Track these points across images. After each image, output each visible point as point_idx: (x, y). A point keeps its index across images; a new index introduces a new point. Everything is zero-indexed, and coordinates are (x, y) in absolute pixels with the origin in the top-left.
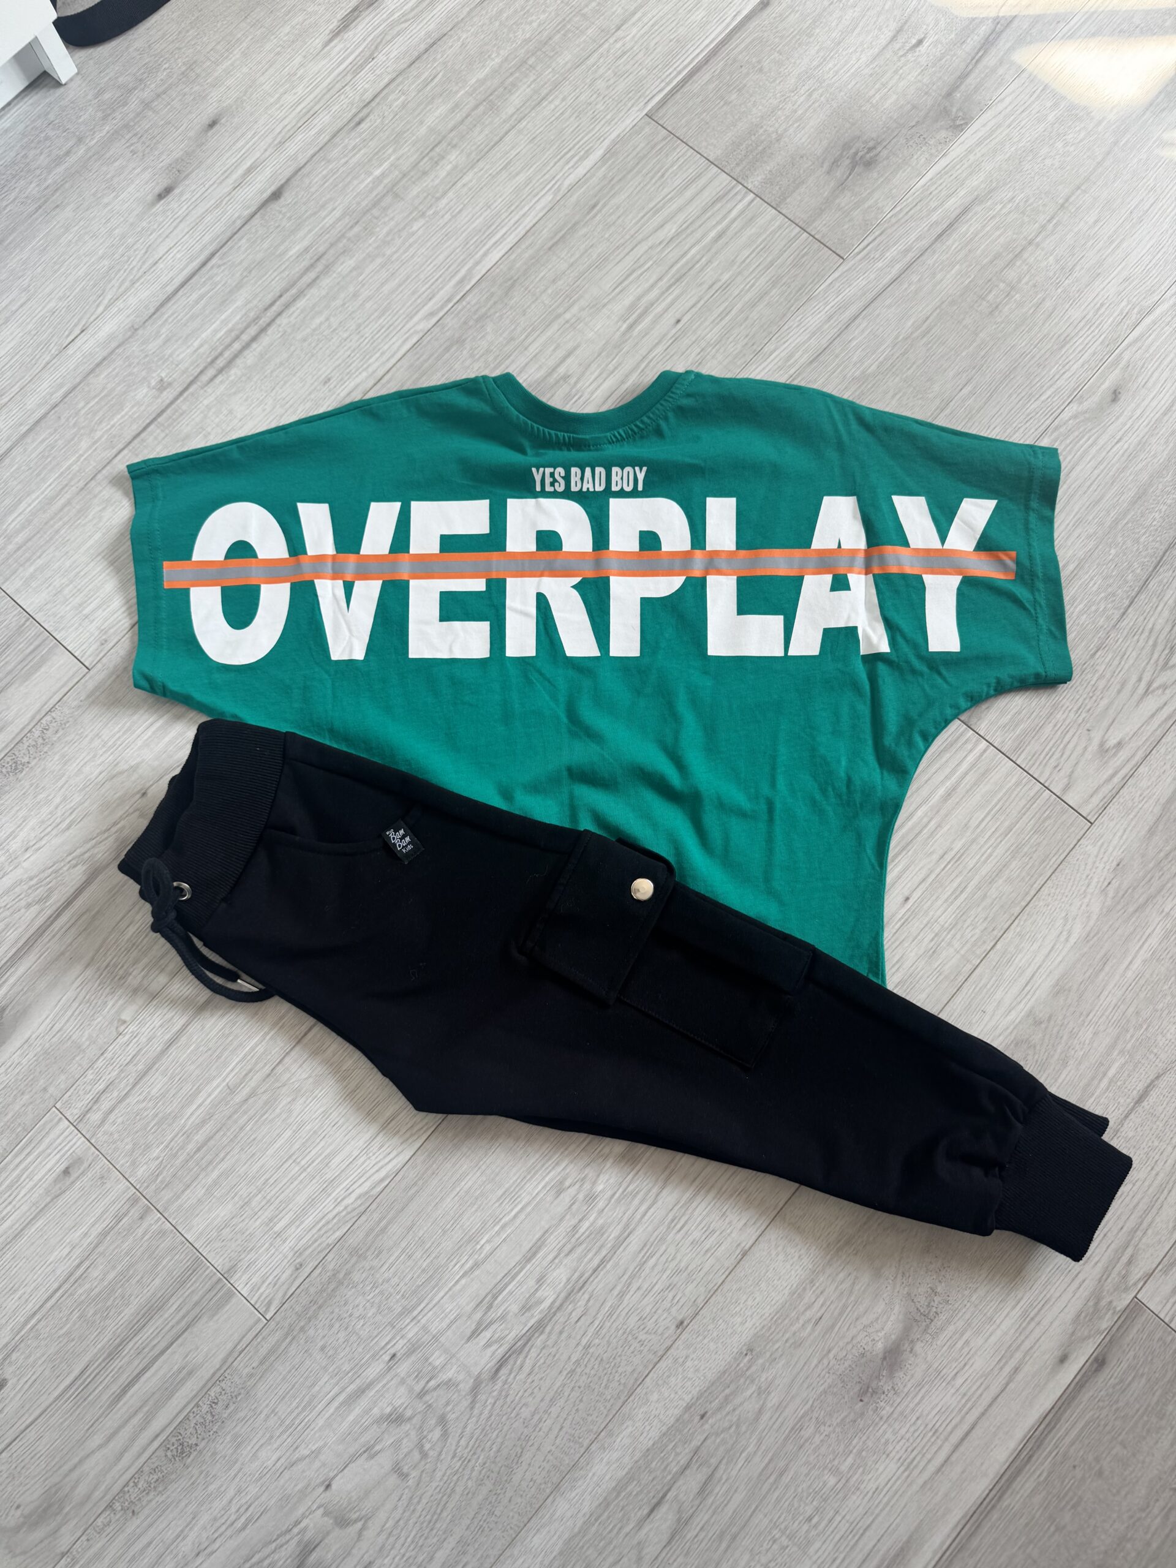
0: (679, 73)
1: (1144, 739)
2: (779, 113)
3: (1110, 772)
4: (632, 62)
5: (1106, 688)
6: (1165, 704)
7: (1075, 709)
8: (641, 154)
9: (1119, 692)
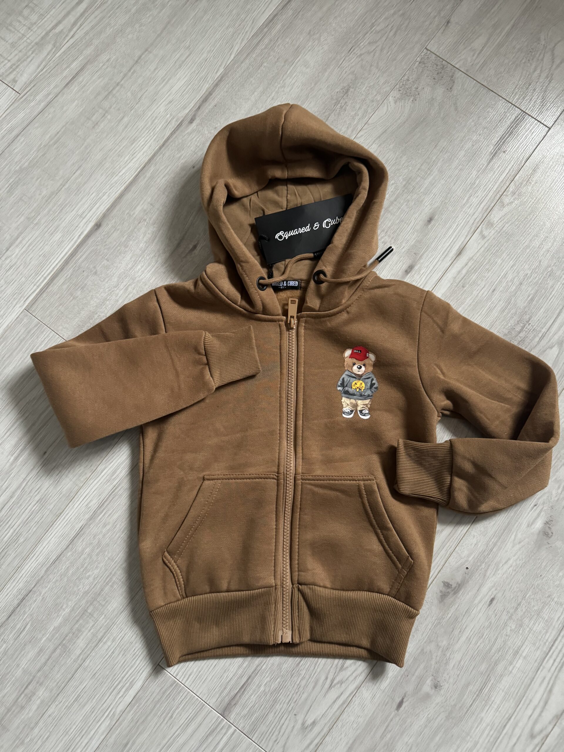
0: (45, 278)
1: (329, 718)
2: (108, 302)
3: (308, 741)
4: (17, 272)
5: (306, 686)
6: (342, 694)
7: (287, 701)
8: (22, 338)
9: (314, 688)
